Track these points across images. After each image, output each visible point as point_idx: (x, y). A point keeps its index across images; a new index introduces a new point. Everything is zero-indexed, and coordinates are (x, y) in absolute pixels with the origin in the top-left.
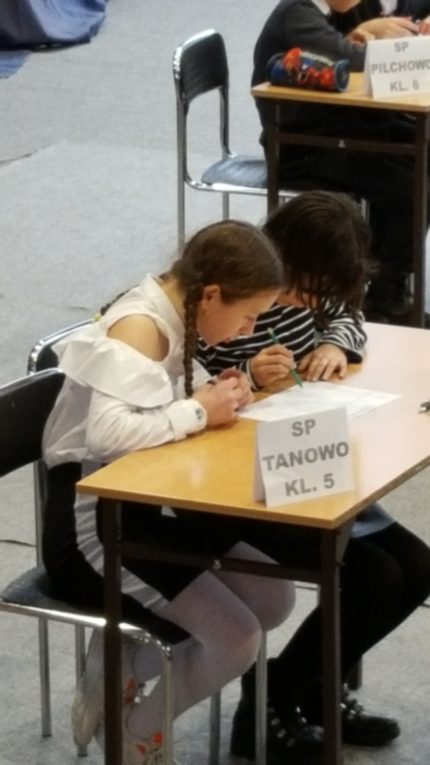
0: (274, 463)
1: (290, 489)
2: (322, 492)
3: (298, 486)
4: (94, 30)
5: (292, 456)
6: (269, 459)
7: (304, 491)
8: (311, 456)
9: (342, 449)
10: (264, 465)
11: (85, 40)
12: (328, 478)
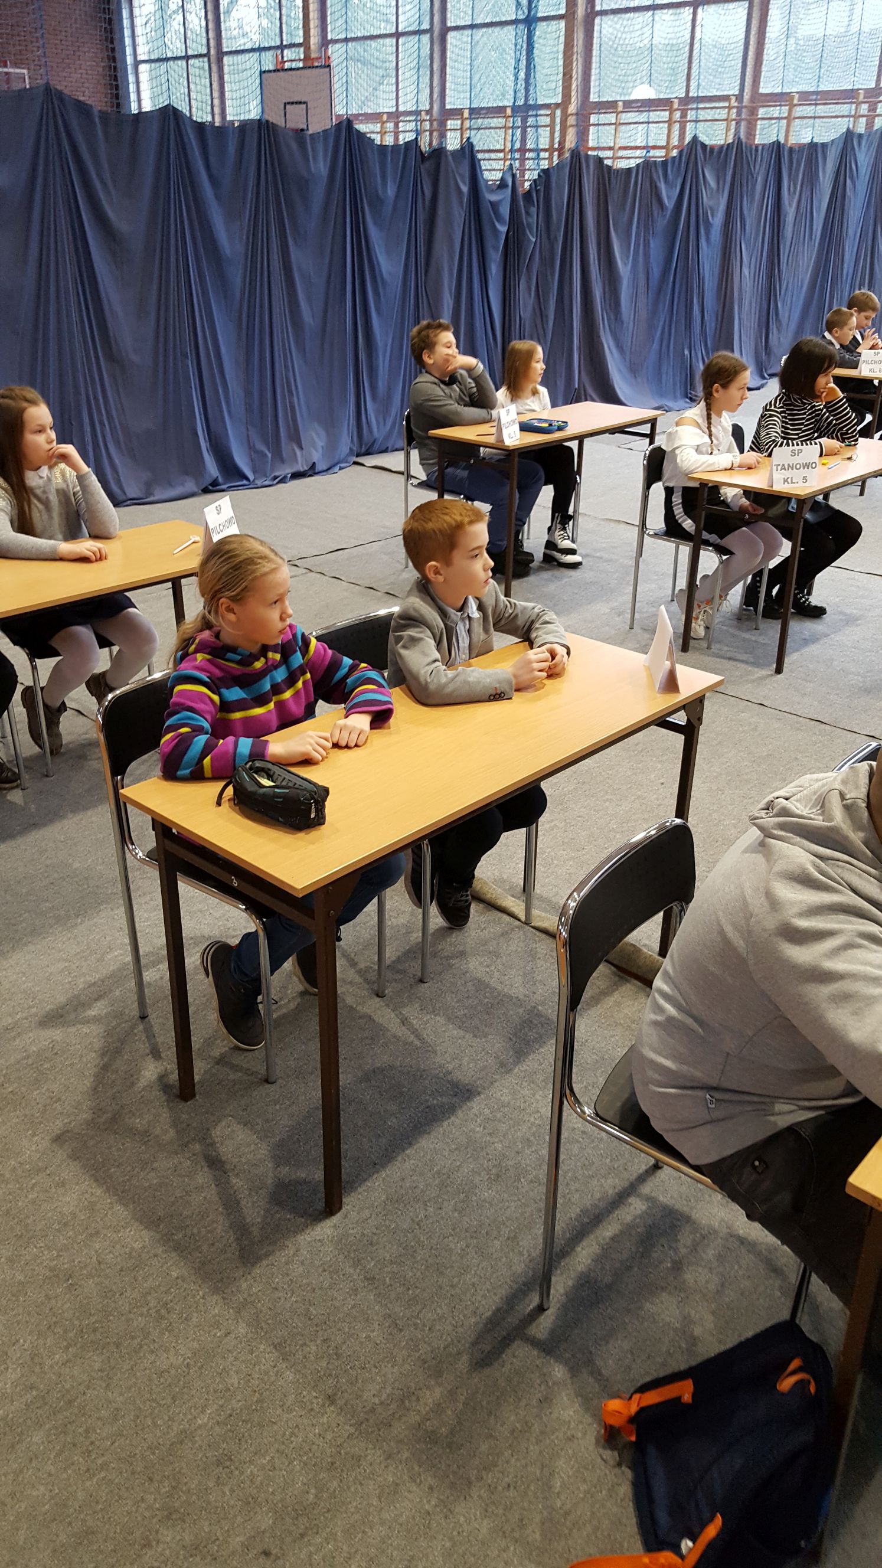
0: (779, 468)
1: (785, 481)
2: (801, 484)
3: (789, 480)
4: (762, 386)
5: (789, 465)
6: (777, 465)
7: (792, 483)
8: (798, 466)
9: (814, 465)
10: (775, 468)
11: (758, 389)
12: (804, 478)
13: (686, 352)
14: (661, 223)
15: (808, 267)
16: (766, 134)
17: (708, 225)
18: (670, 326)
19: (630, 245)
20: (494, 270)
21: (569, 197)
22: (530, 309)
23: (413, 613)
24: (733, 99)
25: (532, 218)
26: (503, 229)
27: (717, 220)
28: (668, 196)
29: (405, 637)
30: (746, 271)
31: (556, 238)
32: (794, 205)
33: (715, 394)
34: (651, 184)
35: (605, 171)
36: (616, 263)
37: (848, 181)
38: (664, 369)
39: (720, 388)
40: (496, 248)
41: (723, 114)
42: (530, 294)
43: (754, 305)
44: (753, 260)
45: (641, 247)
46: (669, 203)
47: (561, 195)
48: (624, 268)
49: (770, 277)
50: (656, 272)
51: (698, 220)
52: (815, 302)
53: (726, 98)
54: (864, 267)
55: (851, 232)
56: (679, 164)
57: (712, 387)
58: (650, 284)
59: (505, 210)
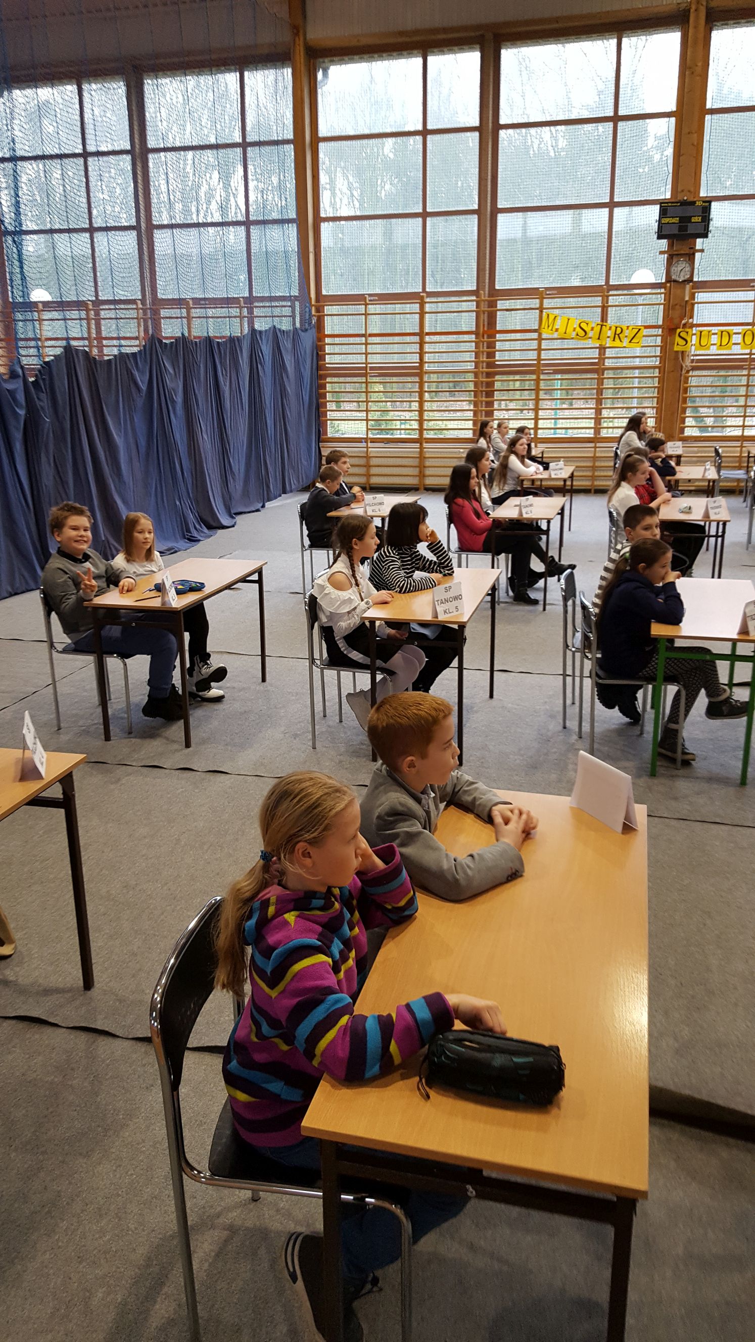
6: (438, 601)
10: (437, 603)
12: (456, 607)
13: (178, 503)
14: (140, 402)
15: (244, 429)
16: (170, 330)
17: (173, 402)
18: (161, 484)
19: (119, 419)
20: (18, 447)
21: (69, 383)
22: (51, 478)
23: (400, 808)
24: (139, 302)
25: (43, 402)
26: (22, 412)
27: (179, 399)
28: (142, 381)
29: (402, 835)
30: (205, 436)
31: (64, 417)
32: (228, 384)
33: (355, 547)
34: (127, 371)
35: (92, 362)
36: (113, 435)
37: (259, 366)
38: (163, 517)
39: (357, 541)
40: (17, 429)
41: (133, 314)
42: (50, 464)
43: (215, 461)
44: (208, 428)
45: (128, 422)
46: (144, 387)
47: (62, 384)
48: (119, 440)
49: (222, 439)
50: (142, 442)
51: (166, 398)
52: (253, 455)
53: (133, 302)
54: (281, 429)
55: (268, 402)
56: (145, 353)
57: (351, 543)
58: (140, 451)
59: (21, 397)
